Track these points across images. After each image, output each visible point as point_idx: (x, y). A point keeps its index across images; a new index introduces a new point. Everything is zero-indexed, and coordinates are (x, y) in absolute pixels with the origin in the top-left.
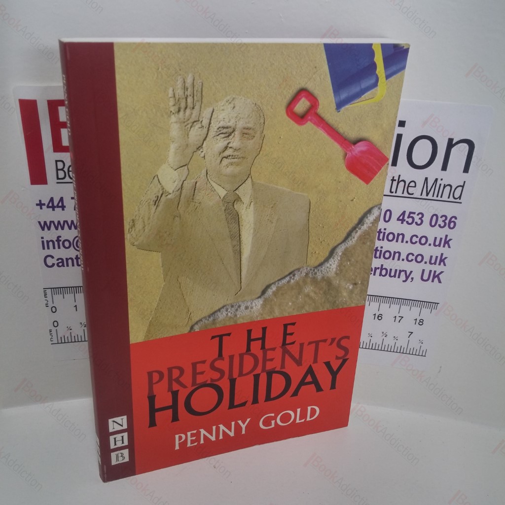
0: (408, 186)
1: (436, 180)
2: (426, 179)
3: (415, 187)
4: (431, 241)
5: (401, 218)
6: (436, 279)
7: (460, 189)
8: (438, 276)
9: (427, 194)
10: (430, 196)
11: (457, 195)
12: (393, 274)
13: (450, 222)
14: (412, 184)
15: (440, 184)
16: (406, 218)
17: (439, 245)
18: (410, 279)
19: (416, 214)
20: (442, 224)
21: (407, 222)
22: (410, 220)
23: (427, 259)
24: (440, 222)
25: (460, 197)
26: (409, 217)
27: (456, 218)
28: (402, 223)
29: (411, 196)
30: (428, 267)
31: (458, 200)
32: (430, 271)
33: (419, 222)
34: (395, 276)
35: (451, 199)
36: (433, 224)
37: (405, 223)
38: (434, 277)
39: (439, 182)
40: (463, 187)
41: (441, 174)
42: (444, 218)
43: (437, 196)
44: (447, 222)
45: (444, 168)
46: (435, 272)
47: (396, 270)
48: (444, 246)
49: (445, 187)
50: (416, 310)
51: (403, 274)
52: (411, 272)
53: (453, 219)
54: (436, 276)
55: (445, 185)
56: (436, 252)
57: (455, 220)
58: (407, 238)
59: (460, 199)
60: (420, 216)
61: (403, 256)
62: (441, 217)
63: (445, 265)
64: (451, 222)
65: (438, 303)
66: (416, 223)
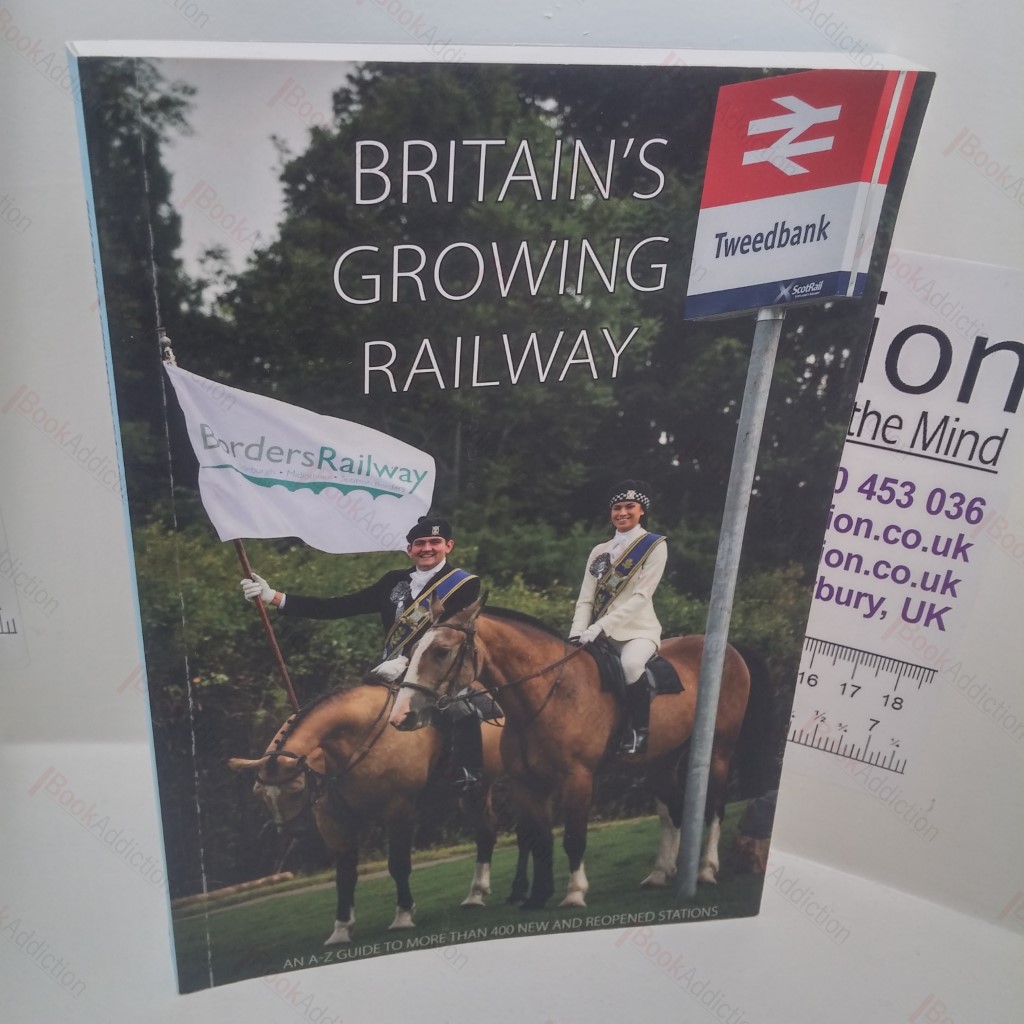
0: (886, 426)
1: (946, 419)
2: (925, 415)
3: (900, 427)
4: (927, 542)
5: (867, 488)
6: (934, 622)
7: (994, 444)
8: (938, 616)
9: (925, 447)
10: (931, 451)
11: (989, 455)
12: (843, 598)
13: (970, 509)
14: (895, 422)
15: (954, 430)
16: (877, 488)
17: (945, 553)
18: (878, 614)
19: (900, 483)
20: (954, 511)
21: (880, 498)
22: (886, 495)
23: (916, 577)
24: (949, 505)
25: (994, 461)
26: (883, 488)
27: (983, 502)
28: (869, 498)
29: (889, 446)
30: (918, 596)
31: (989, 466)
32: (923, 604)
33: (905, 500)
34: (847, 603)
35: (976, 462)
36: (934, 507)
37: (874, 498)
38: (930, 616)
39: (951, 424)
40: (1002, 439)
41: (955, 409)
42: (957, 500)
43: (946, 453)
44: (964, 507)
45: (964, 396)
46: (933, 606)
47: (851, 592)
48: (955, 557)
49: (963, 435)
50: (887, 677)
51: (865, 601)
52: (882, 600)
53: (977, 504)
54: (935, 616)
55: (963, 431)
56: (939, 565)
57: (982, 507)
58: (878, 530)
59: (994, 464)
60: (908, 488)
61: (868, 565)
62: (953, 496)
63: (954, 594)
64: (972, 510)
65: (934, 671)
66: (898, 502)
